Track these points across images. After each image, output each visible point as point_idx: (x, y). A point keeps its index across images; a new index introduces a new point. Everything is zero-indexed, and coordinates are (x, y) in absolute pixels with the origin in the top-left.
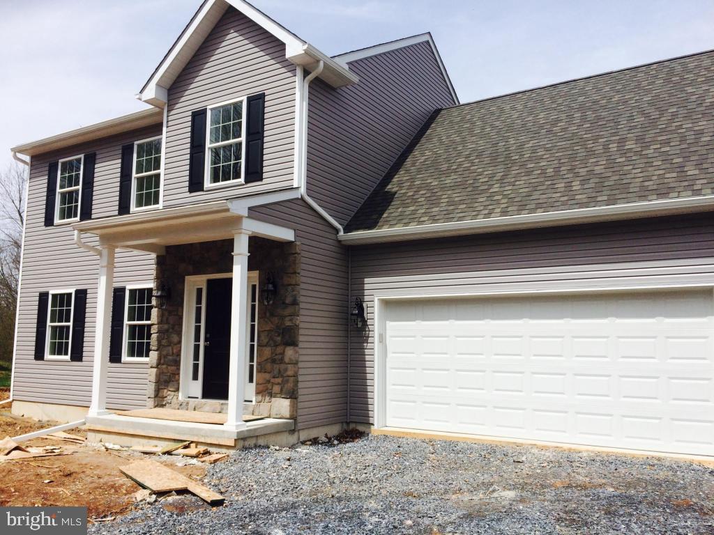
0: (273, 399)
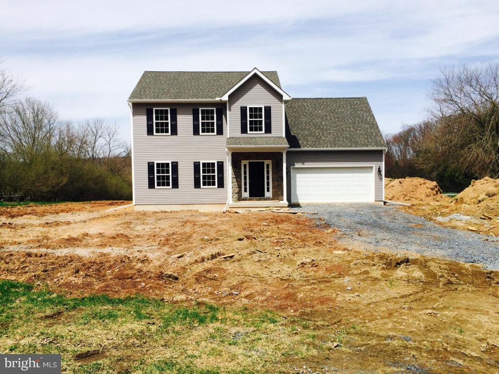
0: (279, 196)
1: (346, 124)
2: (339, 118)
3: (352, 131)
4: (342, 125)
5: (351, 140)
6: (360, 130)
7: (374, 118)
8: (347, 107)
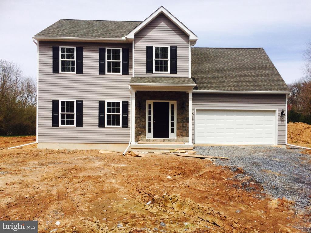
0: (183, 137)
1: (247, 70)
2: (239, 65)
3: (254, 76)
4: (244, 71)
5: (254, 84)
6: (262, 75)
7: (273, 65)
8: (246, 55)
